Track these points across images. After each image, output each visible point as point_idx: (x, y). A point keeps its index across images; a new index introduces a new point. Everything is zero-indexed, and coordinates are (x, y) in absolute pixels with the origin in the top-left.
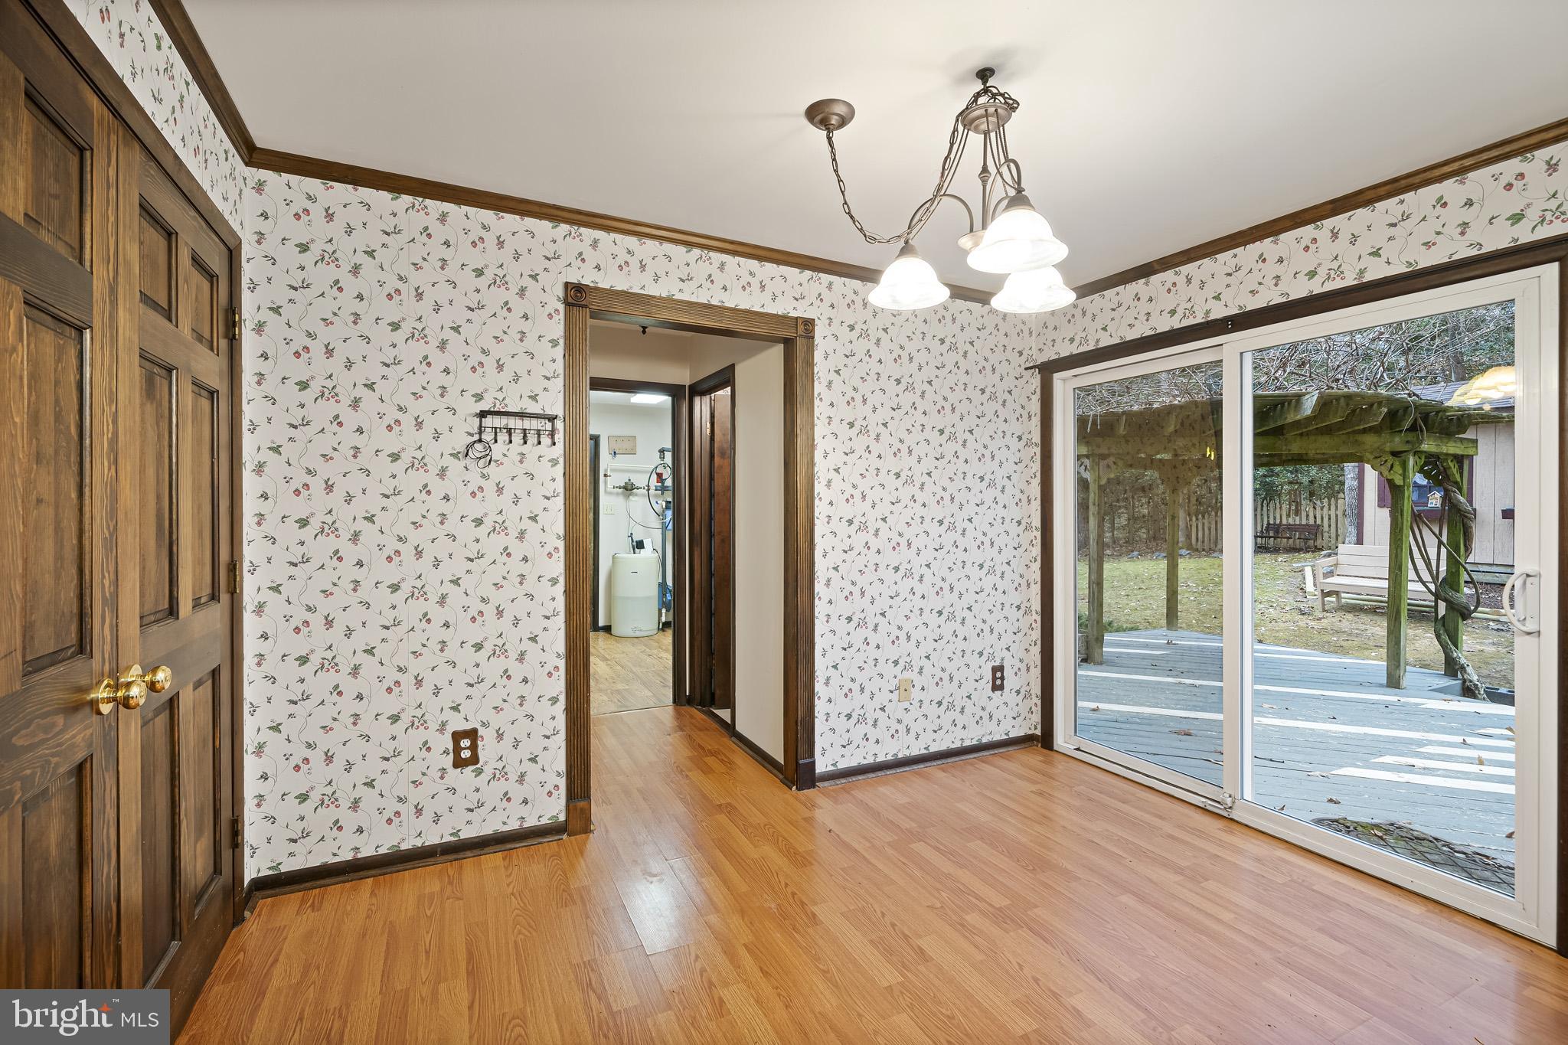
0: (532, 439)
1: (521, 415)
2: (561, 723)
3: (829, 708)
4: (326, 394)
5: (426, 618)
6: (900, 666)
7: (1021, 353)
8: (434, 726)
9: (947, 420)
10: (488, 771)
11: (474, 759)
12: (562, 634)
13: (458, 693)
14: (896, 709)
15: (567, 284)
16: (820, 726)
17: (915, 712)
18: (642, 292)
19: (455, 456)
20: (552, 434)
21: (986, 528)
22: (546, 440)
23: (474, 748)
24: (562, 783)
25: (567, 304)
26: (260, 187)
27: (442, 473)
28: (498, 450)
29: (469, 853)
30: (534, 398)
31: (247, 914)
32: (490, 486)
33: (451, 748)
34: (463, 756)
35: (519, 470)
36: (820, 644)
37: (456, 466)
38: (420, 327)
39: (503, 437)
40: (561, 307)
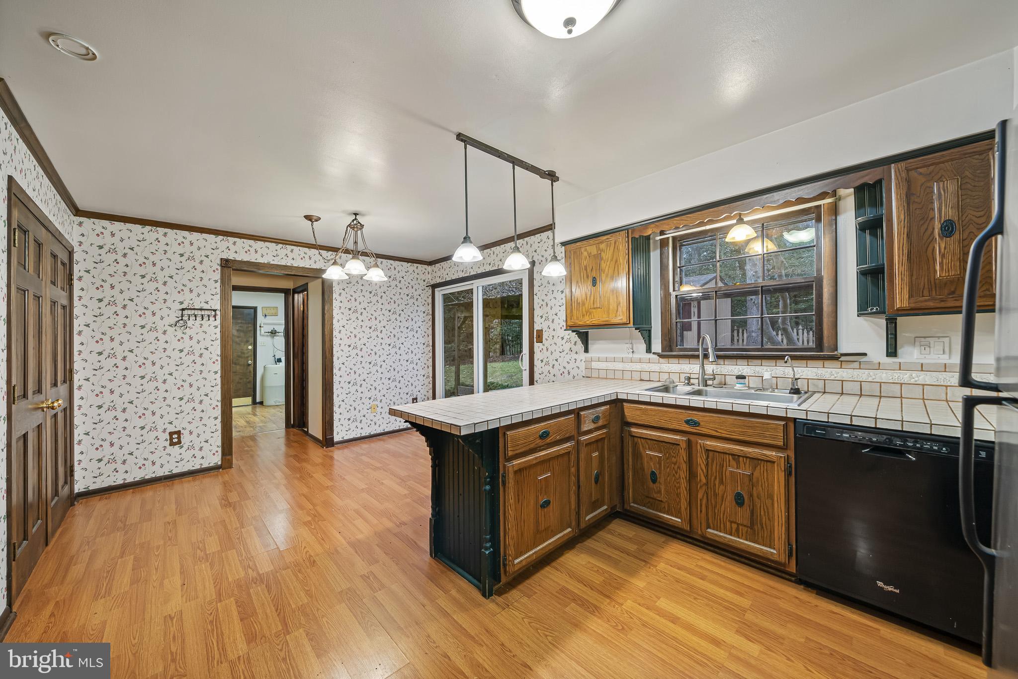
0: (206, 318)
1: (201, 309)
2: (219, 427)
3: (340, 417)
4: (111, 303)
5: (157, 388)
6: (372, 400)
7: (424, 281)
8: (160, 430)
9: (392, 306)
10: (186, 447)
11: (179, 442)
12: (220, 393)
13: (172, 417)
14: (370, 416)
15: (221, 259)
16: (336, 423)
17: (378, 416)
18: (256, 261)
19: (171, 326)
20: (215, 316)
21: (409, 346)
22: (212, 319)
23: (179, 438)
24: (220, 450)
25: (221, 266)
26: (80, 224)
27: (165, 332)
28: (190, 323)
29: (176, 478)
30: (207, 303)
31: (76, 503)
32: (186, 337)
33: (168, 438)
34: (174, 441)
35: (200, 330)
36: (336, 392)
37: (171, 330)
38: (154, 276)
39: (192, 318)
40: (219, 268)
